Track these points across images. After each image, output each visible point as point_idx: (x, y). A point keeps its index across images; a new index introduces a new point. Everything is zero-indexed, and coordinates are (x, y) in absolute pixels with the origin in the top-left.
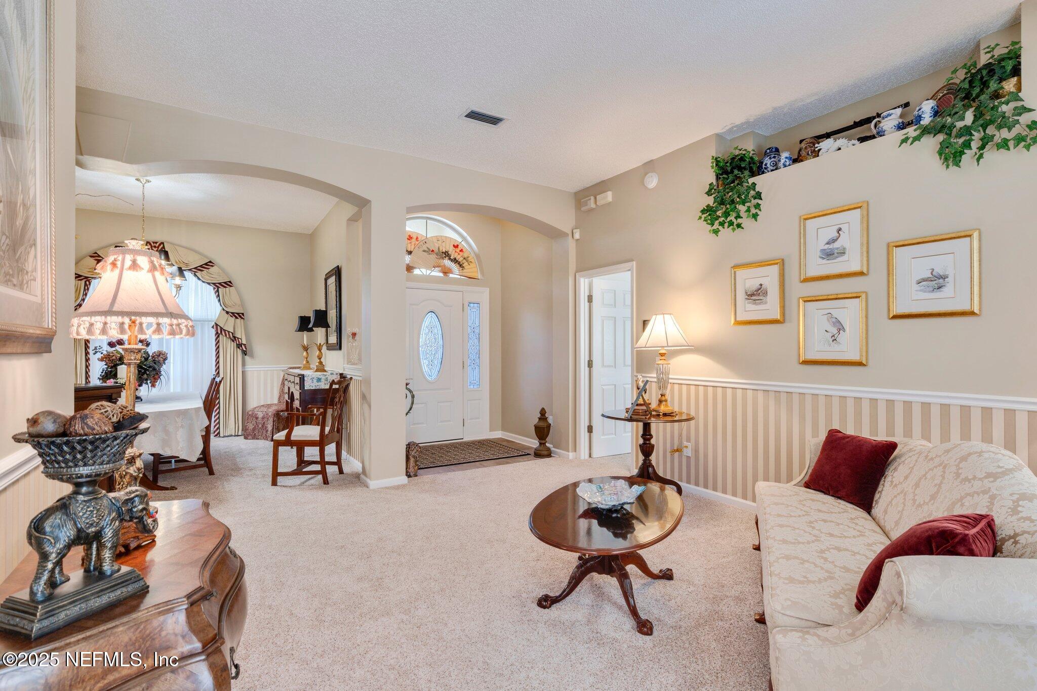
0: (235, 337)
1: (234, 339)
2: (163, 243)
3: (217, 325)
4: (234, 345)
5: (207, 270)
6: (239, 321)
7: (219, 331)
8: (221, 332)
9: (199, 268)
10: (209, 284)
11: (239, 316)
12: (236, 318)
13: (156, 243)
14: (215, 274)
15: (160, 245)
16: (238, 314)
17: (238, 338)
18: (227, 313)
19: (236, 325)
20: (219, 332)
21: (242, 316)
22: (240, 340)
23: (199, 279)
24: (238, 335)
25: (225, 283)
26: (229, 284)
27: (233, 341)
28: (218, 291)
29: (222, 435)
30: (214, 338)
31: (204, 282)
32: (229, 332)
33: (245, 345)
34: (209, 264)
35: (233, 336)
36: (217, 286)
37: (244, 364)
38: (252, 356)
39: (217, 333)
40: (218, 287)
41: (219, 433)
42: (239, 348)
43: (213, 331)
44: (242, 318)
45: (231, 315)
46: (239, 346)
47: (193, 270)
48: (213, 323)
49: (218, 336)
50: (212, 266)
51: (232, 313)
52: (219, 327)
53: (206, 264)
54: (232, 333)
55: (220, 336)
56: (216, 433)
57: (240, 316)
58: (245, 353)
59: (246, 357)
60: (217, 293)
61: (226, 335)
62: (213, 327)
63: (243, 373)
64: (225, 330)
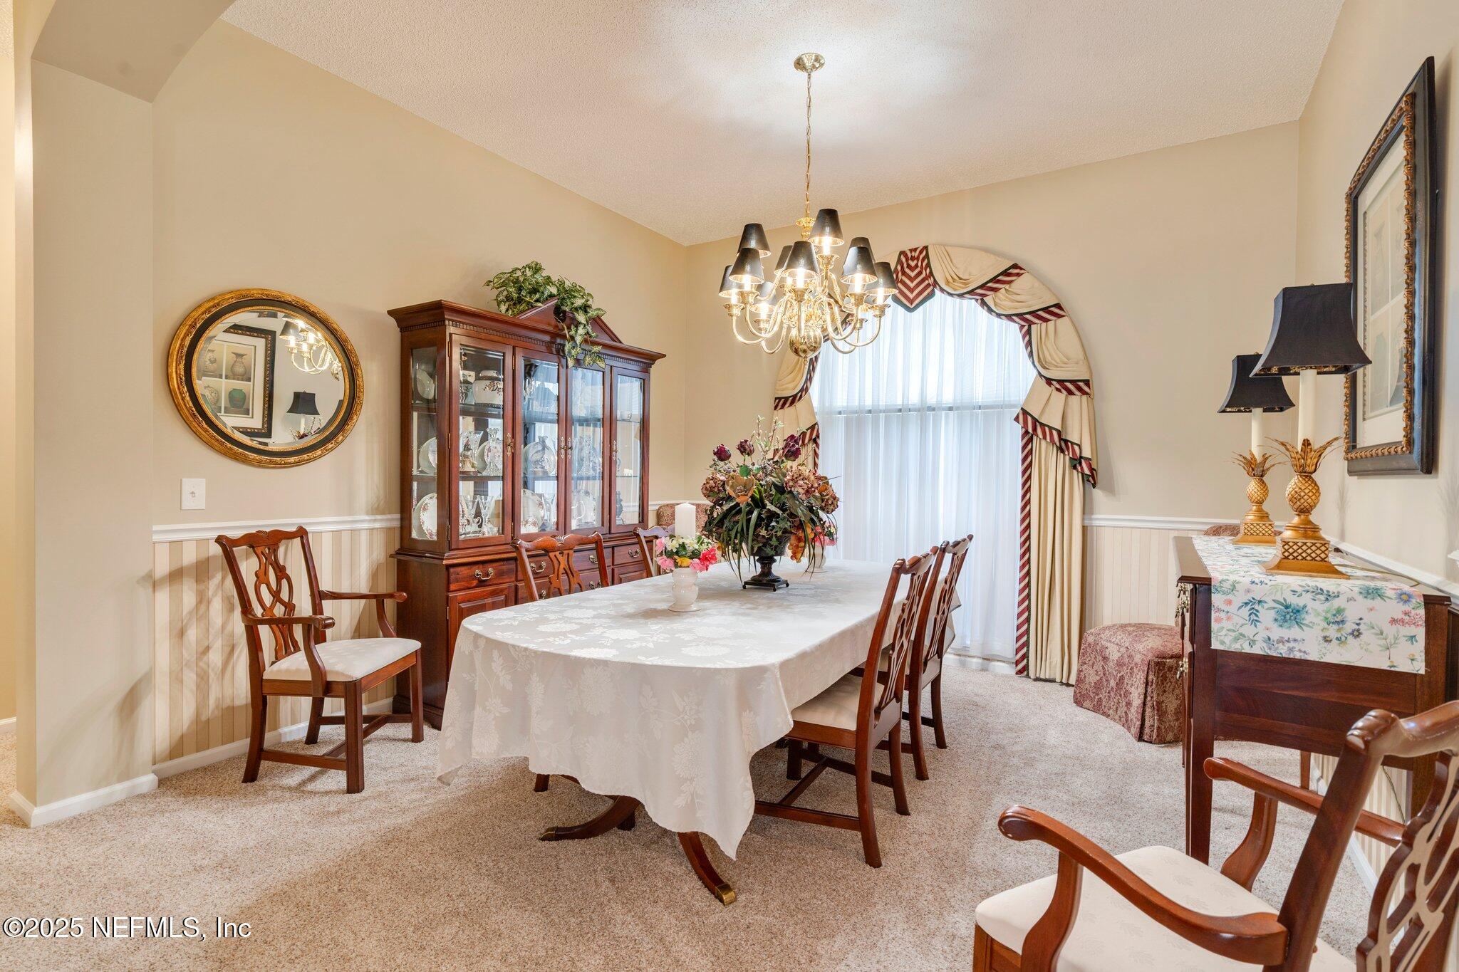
0: (1066, 441)
1: (1064, 445)
2: (926, 248)
3: (1025, 413)
4: (1064, 460)
5: (1007, 286)
6: (1076, 400)
7: (1032, 427)
8: (1035, 429)
9: (990, 285)
10: (1009, 317)
11: (1077, 387)
12: (1070, 393)
13: (915, 250)
14: (1025, 294)
15: (921, 252)
16: (1073, 382)
17: (1072, 443)
18: (1049, 381)
19: (1069, 411)
20: (1030, 430)
21: (1086, 388)
22: (1076, 448)
23: (990, 310)
24: (1073, 436)
25: (1046, 310)
26: (1054, 311)
27: (1062, 451)
28: (1029, 332)
29: (1032, 675)
30: (1019, 444)
31: (999, 315)
32: (1051, 428)
33: (1088, 460)
34: (1012, 272)
35: (1060, 439)
36: (1028, 320)
37: (1087, 509)
38: (1110, 490)
39: (1027, 432)
40: (1030, 323)
41: (1026, 668)
42: (1075, 467)
43: (1018, 429)
44: (1084, 393)
45: (1058, 386)
46: (1076, 462)
47: (979, 291)
48: (1018, 410)
49: (1031, 440)
50: (1018, 275)
51: (1060, 382)
52: (1029, 419)
53: (1005, 273)
54: (1059, 433)
55: (1035, 438)
56: (1020, 666)
57: (1080, 389)
58: (1091, 479)
59: (1097, 493)
60: (1027, 338)
61: (1045, 437)
62: (1017, 419)
63: (1084, 529)
64: (1042, 425)
